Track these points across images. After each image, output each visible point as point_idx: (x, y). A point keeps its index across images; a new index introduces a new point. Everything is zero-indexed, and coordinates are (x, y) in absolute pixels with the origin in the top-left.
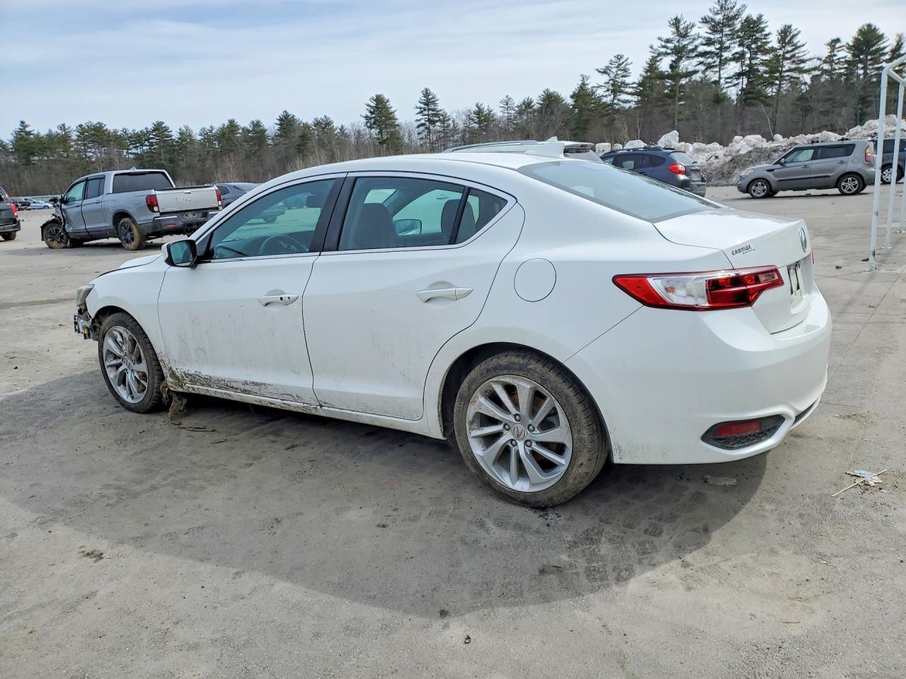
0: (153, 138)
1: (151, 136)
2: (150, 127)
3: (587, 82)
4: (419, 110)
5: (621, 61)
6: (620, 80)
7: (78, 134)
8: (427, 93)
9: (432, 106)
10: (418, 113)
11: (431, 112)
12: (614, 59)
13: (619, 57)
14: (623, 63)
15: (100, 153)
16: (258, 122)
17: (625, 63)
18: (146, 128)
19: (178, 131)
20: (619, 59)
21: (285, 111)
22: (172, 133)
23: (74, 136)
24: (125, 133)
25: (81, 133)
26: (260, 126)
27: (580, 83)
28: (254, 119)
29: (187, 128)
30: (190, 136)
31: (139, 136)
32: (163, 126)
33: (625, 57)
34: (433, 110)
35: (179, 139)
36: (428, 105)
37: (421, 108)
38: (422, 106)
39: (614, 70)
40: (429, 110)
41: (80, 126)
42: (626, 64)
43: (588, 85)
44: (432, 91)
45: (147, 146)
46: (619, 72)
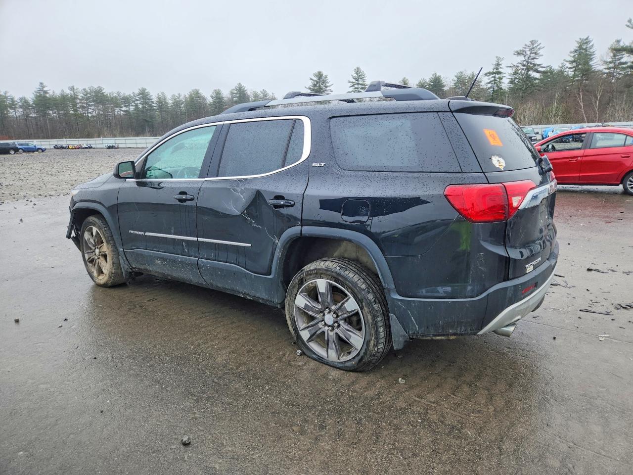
0: (137, 100)
1: (137, 98)
2: (137, 92)
3: (501, 63)
4: (350, 84)
5: (534, 46)
6: (532, 61)
7: (83, 95)
8: (358, 71)
9: (361, 82)
10: (351, 87)
11: (360, 86)
12: (529, 43)
13: (533, 42)
14: (536, 47)
15: (98, 110)
16: (219, 91)
17: (538, 47)
18: (134, 93)
19: (157, 96)
20: (533, 44)
21: (240, 84)
22: (151, 98)
23: (80, 96)
24: (119, 95)
25: (85, 95)
26: (220, 94)
27: (495, 63)
28: (217, 88)
29: (163, 93)
30: (165, 99)
31: (128, 99)
32: (146, 91)
33: (539, 42)
34: (362, 85)
35: (157, 101)
36: (357, 81)
37: (353, 83)
38: (354, 81)
39: (528, 53)
40: (358, 84)
41: (84, 89)
42: (539, 49)
43: (501, 65)
44: (362, 69)
45: (132, 106)
46: (532, 55)
